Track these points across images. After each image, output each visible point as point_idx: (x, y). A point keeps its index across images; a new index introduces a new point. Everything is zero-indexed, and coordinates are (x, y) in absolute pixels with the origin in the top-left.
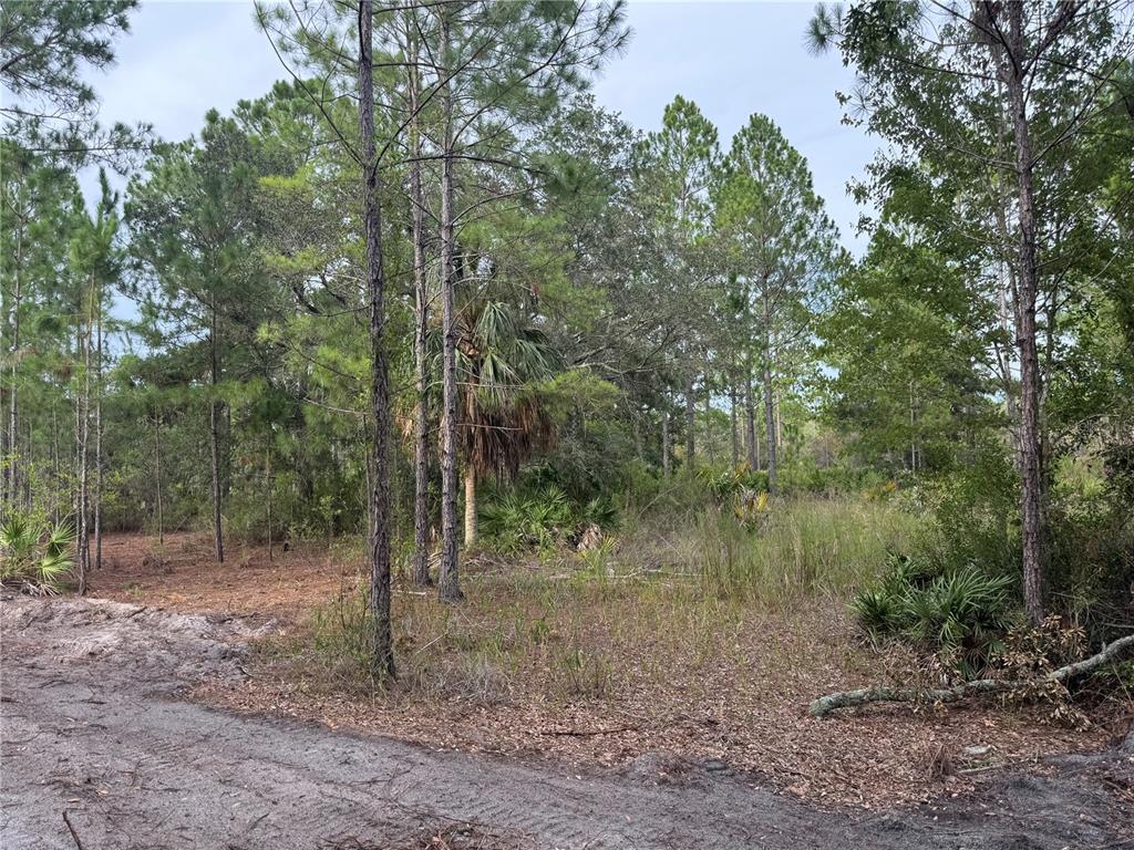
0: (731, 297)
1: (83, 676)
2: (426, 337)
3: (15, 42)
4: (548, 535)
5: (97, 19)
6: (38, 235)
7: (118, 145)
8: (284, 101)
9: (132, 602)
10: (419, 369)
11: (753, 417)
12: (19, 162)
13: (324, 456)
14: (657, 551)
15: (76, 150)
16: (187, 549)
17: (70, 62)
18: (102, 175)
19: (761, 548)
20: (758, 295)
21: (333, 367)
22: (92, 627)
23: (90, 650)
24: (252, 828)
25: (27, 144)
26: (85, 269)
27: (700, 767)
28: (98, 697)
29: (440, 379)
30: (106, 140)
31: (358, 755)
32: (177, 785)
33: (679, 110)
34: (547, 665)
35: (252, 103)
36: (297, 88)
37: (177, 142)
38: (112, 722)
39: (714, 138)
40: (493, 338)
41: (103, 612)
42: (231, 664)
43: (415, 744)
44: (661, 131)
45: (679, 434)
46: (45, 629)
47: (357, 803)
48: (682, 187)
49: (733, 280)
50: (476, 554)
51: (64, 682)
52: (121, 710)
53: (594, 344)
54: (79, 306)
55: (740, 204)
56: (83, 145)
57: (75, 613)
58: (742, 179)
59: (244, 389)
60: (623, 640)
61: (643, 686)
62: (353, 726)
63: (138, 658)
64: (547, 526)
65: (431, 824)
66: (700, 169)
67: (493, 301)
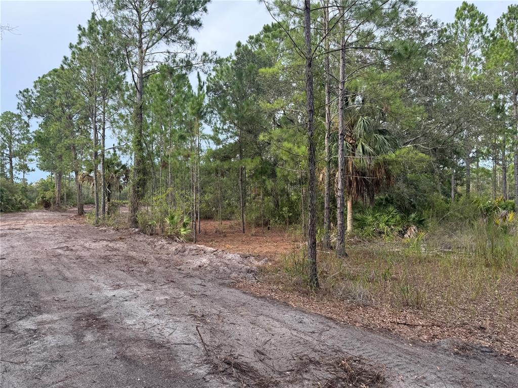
0: (495, 106)
1: (197, 274)
2: (330, 136)
3: (167, 24)
4: (389, 230)
5: (196, 10)
6: (177, 101)
7: (204, 61)
8: (268, 33)
9: (212, 247)
10: (326, 150)
11: (506, 171)
12: (169, 73)
13: (283, 190)
14: (449, 240)
15: (189, 65)
16: (231, 227)
17: (186, 29)
18: (198, 75)
19: (511, 242)
20: (511, 105)
21: (289, 151)
22: (199, 256)
23: (199, 265)
24: (265, 344)
25: (172, 65)
26: (194, 114)
27: (477, 349)
28: (203, 284)
29: (336, 155)
30: (200, 60)
31: (306, 320)
32: (235, 322)
33: (464, 9)
34: (390, 291)
35: (255, 36)
36: (273, 27)
37: (225, 58)
38: (209, 294)
39: (485, 22)
40: (363, 134)
41: (203, 250)
42: (251, 275)
43: (331, 319)
44: (454, 22)
45: (461, 180)
46: (183, 256)
47: (307, 341)
48: (466, 50)
49: (496, 97)
50: (353, 237)
51: (191, 276)
52: (212, 290)
53: (414, 135)
54: (192, 129)
55: (501, 56)
56: (192, 63)
57: (193, 250)
58: (502, 42)
59: (252, 162)
60: (430, 283)
61: (442, 306)
62: (303, 307)
63: (216, 269)
64: (388, 225)
65: (340, 355)
66: (476, 39)
67: (363, 116)
